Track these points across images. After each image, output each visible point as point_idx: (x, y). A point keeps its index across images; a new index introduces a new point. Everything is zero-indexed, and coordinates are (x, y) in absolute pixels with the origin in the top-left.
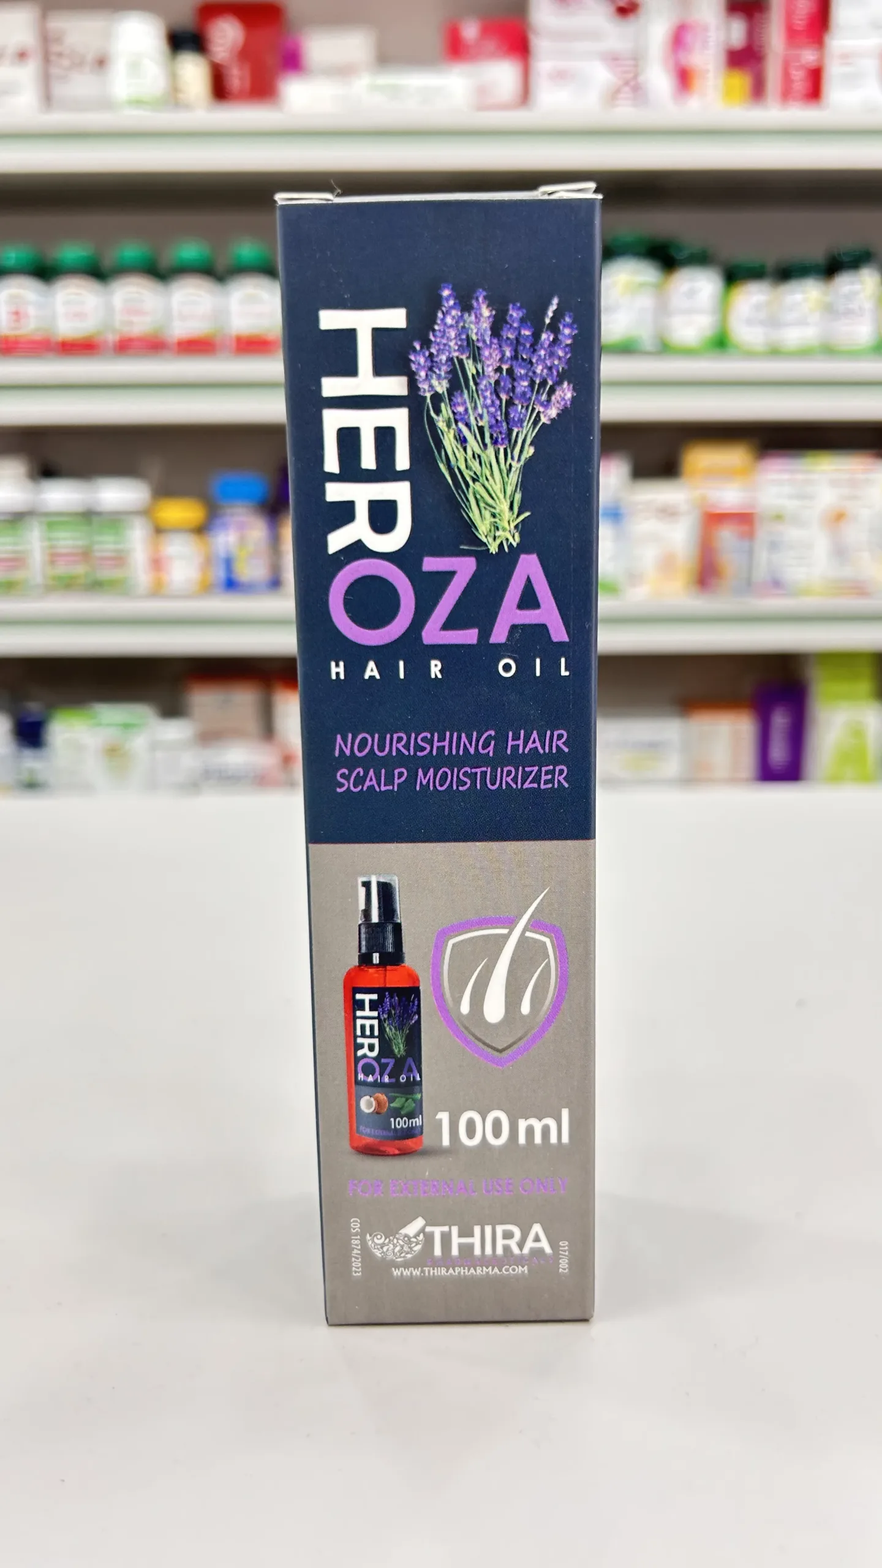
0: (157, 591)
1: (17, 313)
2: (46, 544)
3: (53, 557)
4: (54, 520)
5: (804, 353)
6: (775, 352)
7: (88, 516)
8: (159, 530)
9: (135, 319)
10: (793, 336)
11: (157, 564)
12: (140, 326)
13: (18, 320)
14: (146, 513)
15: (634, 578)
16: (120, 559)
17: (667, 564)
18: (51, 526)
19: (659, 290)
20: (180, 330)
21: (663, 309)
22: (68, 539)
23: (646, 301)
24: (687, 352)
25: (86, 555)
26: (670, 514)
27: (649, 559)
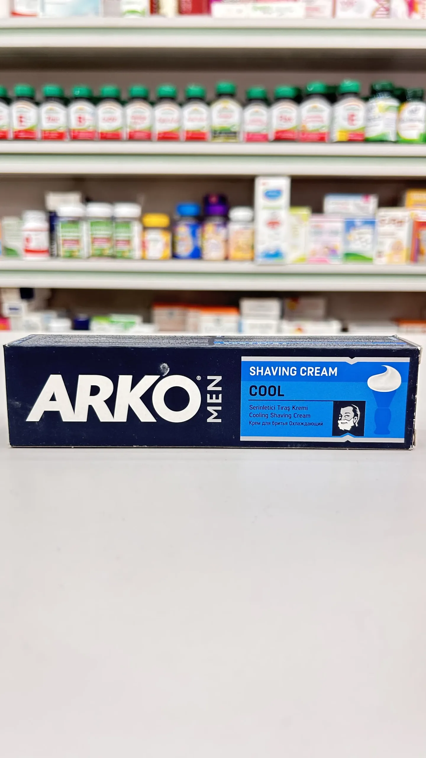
0: (143, 259)
1: (80, 118)
2: (90, 233)
3: (94, 240)
4: (95, 221)
7: (112, 219)
8: (145, 228)
9: (139, 121)
11: (144, 245)
12: (142, 126)
13: (80, 121)
14: (140, 219)
15: (380, 254)
16: (128, 242)
17: (397, 248)
18: (92, 224)
19: (399, 109)
20: (160, 128)
21: (399, 120)
22: (103, 232)
23: (392, 115)
24: (410, 142)
25: (109, 239)
26: (400, 223)
27: (387, 245)
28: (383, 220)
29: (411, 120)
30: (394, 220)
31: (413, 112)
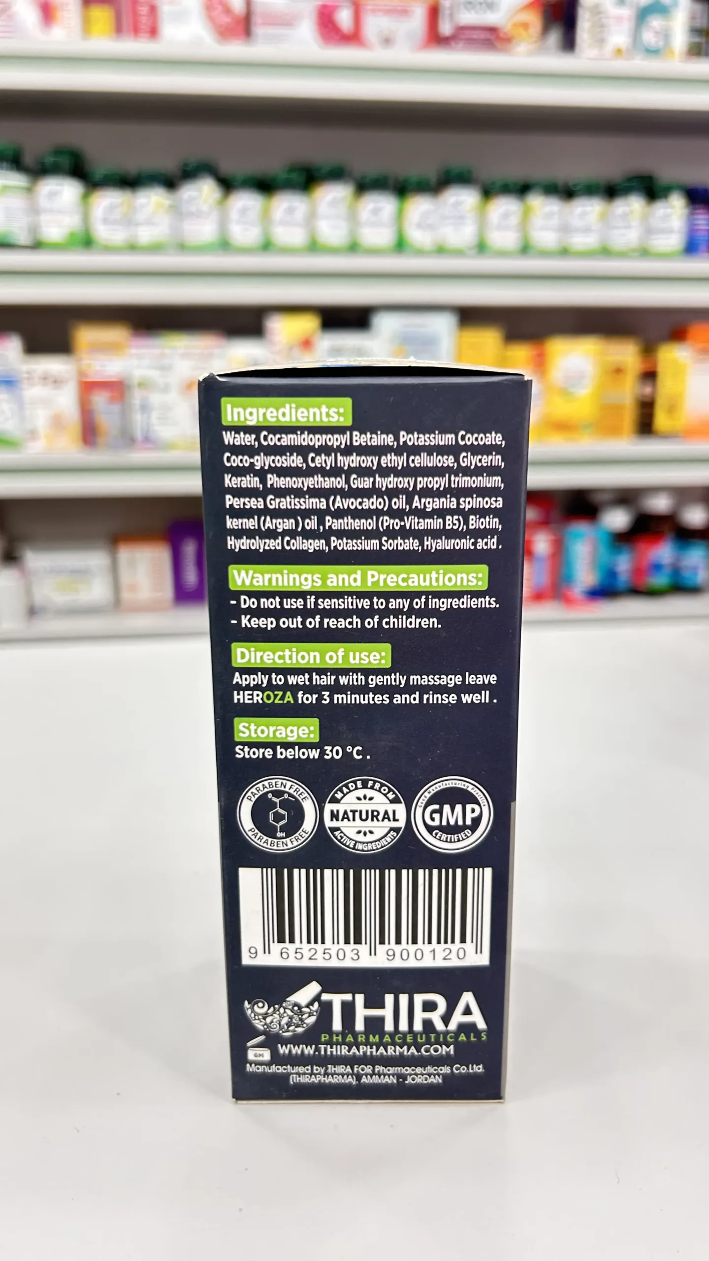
5: (155, 248)
6: (132, 248)
10: (145, 235)
15: (33, 434)
17: (57, 423)
19: (29, 190)
21: (34, 210)
23: (17, 202)
24: (56, 247)
26: (57, 382)
27: (41, 419)
28: (28, 379)
29: (51, 211)
30: (45, 379)
31: (52, 195)
